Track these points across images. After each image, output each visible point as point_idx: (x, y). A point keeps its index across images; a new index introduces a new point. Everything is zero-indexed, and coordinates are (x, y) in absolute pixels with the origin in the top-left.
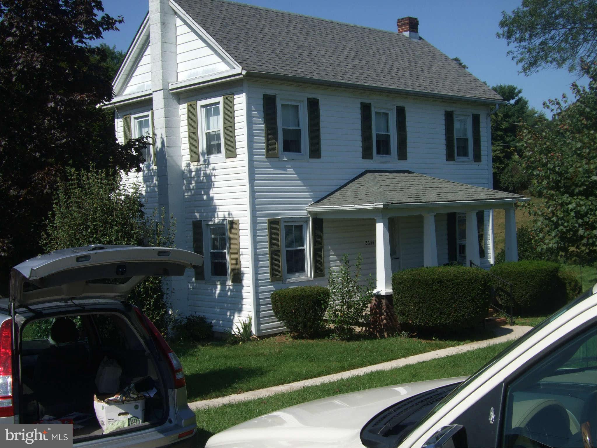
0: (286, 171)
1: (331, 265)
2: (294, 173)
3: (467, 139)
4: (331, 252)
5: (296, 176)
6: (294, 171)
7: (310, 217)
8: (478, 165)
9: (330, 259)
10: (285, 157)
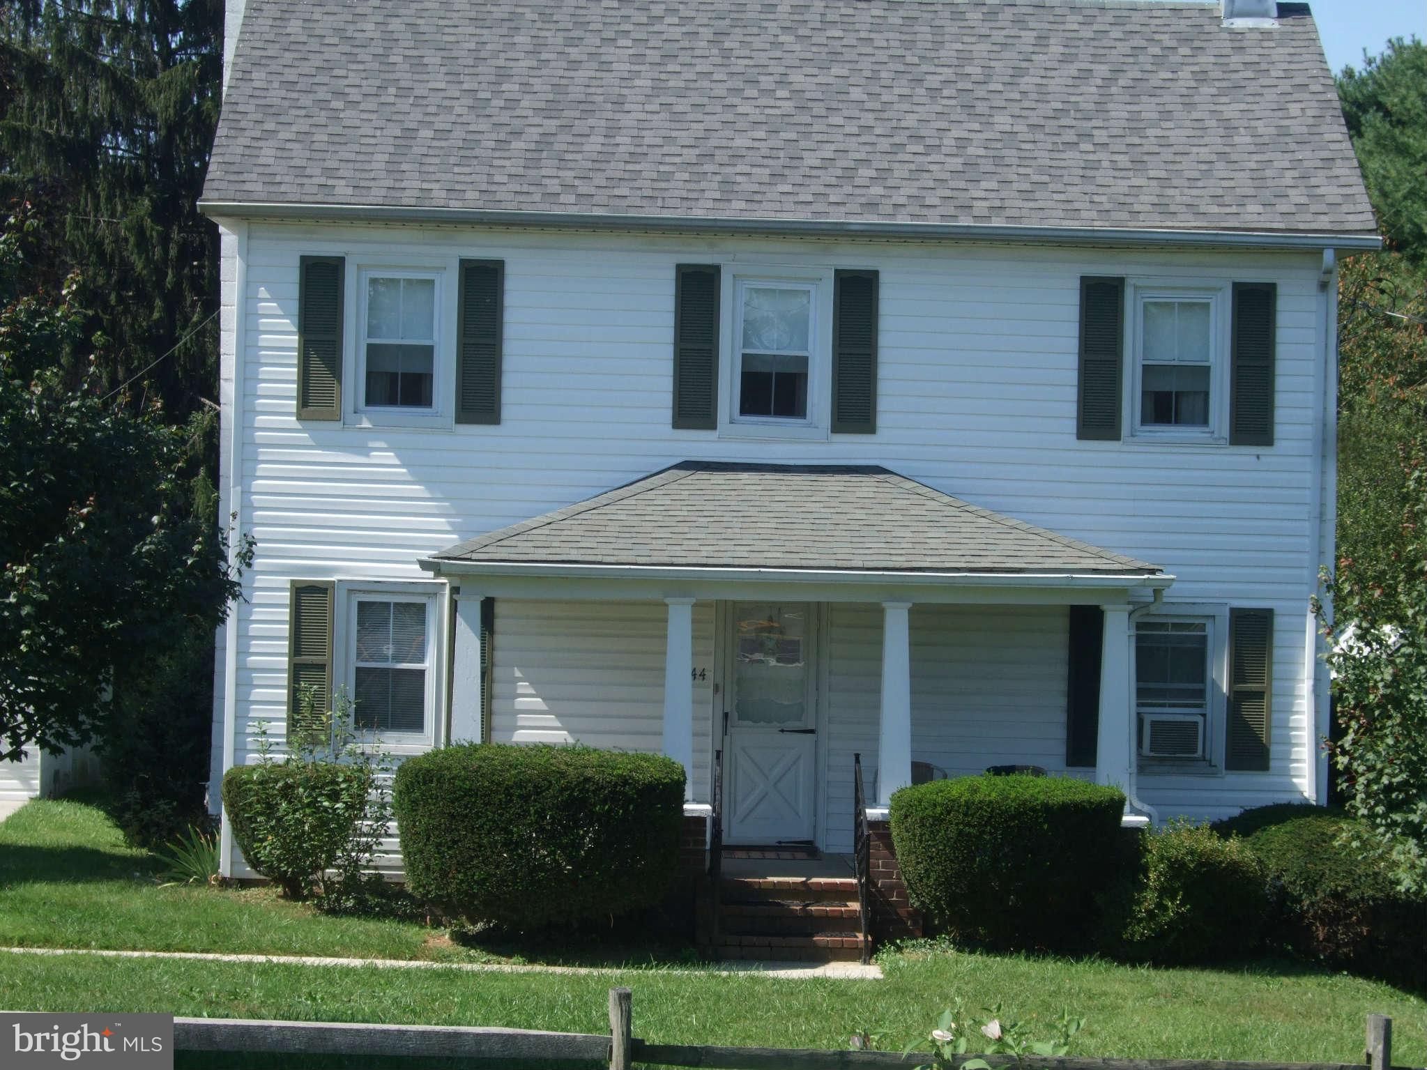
0: (368, 456)
1: (520, 723)
2: (397, 462)
3: (1208, 368)
4: (523, 688)
5: (404, 470)
6: (398, 456)
7: (444, 584)
8: (1258, 457)
9: (518, 707)
10: (364, 419)
